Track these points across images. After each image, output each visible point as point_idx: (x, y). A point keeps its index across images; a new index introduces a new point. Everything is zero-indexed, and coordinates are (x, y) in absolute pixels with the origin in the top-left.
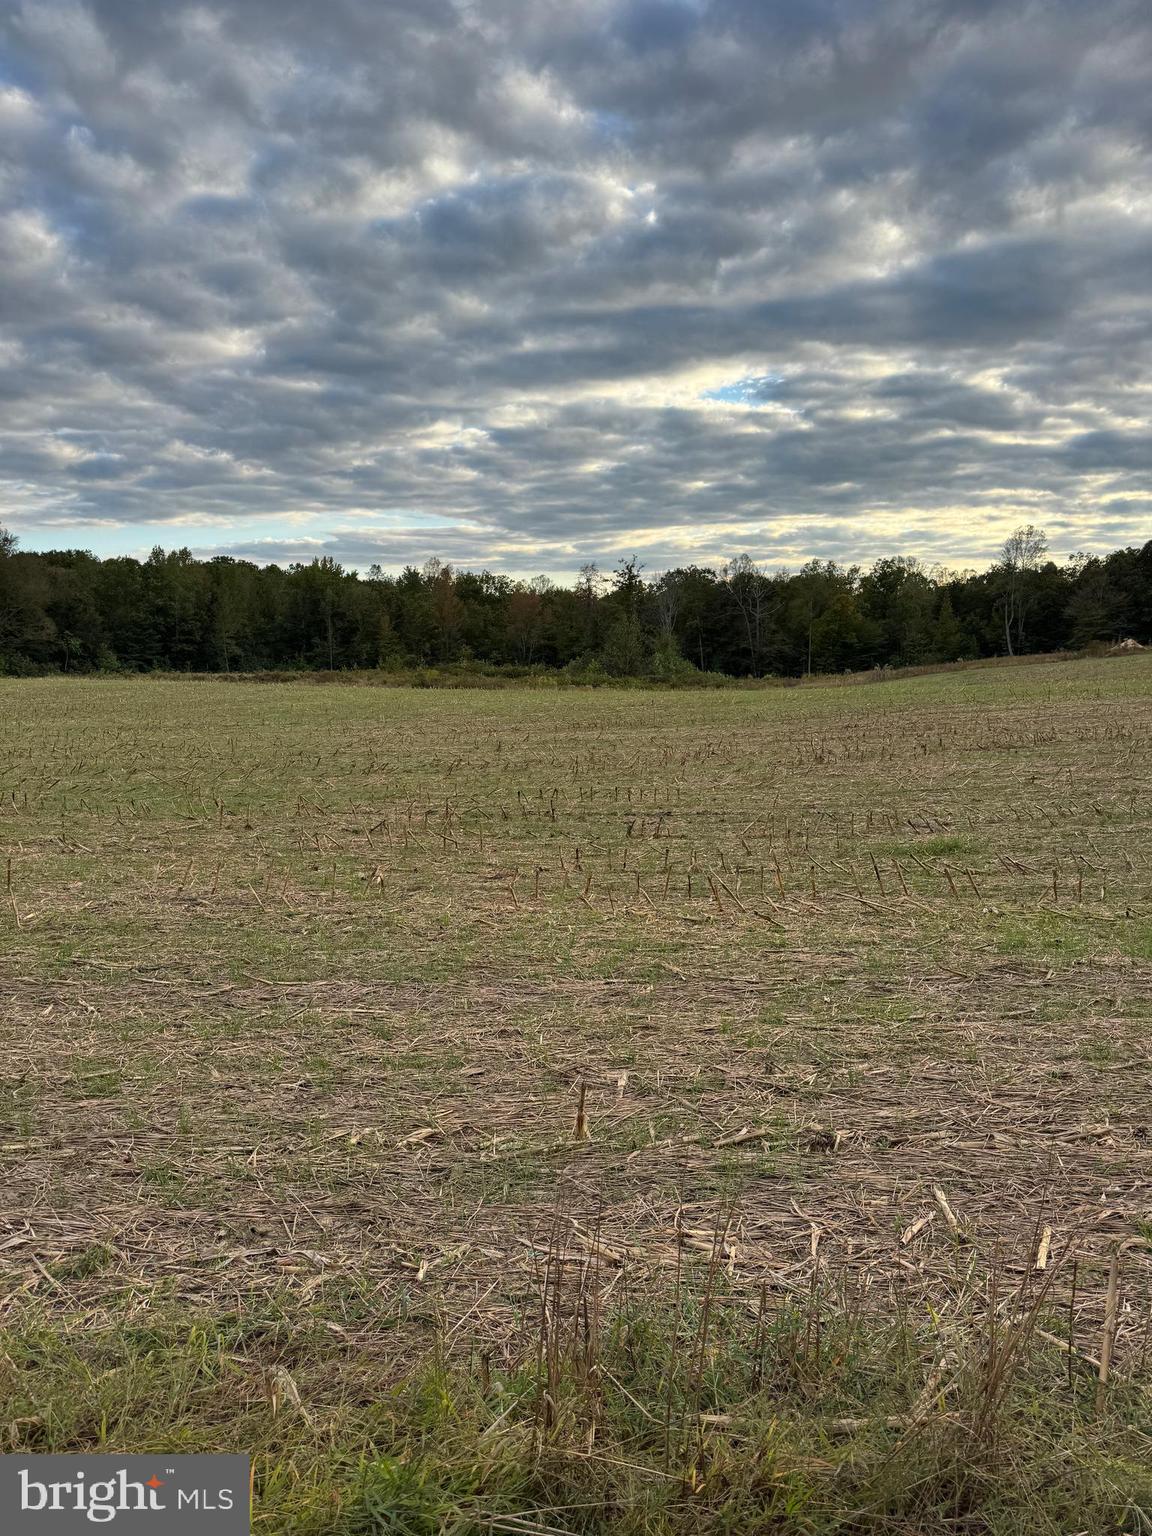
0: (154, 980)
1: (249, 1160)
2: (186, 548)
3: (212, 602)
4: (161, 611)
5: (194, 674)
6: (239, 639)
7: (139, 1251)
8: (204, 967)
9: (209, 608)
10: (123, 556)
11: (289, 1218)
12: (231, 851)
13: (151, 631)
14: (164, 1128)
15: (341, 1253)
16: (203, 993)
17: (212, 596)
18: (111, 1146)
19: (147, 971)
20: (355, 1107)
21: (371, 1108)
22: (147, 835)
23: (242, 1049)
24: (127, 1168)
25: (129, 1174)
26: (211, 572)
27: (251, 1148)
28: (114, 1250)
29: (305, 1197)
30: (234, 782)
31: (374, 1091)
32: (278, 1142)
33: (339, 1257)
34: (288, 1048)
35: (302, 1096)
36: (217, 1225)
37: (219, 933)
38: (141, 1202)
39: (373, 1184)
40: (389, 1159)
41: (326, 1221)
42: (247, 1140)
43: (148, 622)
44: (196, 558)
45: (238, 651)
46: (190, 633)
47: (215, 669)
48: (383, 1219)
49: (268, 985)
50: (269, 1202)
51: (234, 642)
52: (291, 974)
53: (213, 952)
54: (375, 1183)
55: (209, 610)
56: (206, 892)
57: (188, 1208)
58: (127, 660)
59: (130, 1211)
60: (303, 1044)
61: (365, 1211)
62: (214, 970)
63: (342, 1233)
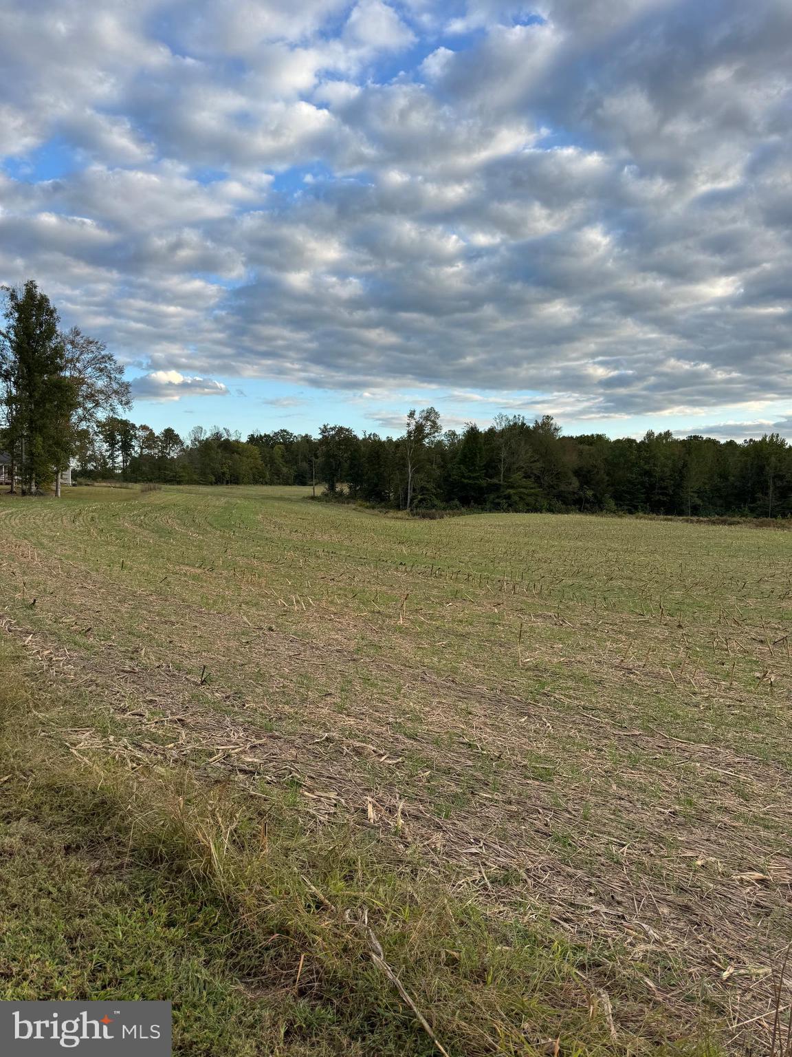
0: (591, 716)
1: (621, 850)
2: (668, 431)
3: (683, 468)
4: (648, 473)
5: (665, 517)
6: (699, 493)
7: (539, 883)
8: (625, 715)
9: (681, 473)
10: (626, 437)
11: (639, 899)
12: (664, 641)
13: (639, 486)
14: (573, 812)
15: (670, 936)
16: (621, 733)
17: (684, 463)
18: (539, 813)
19: (587, 709)
20: (707, 840)
21: (719, 844)
22: (610, 622)
23: (637, 776)
24: (544, 829)
25: (545, 834)
26: (685, 446)
27: (624, 843)
28: (525, 876)
29: (654, 889)
30: (678, 594)
31: (725, 834)
32: (644, 845)
33: (668, 938)
34: (669, 785)
35: (669, 820)
36: (590, 885)
37: (640, 695)
38: (548, 853)
39: (706, 898)
40: (724, 885)
41: (665, 910)
42: (623, 836)
43: (637, 481)
44: (675, 437)
45: (699, 502)
46: (666, 488)
47: (681, 513)
48: (707, 925)
49: (666, 738)
50: (628, 883)
51: (696, 495)
52: (684, 734)
53: (633, 707)
54: (708, 898)
55: (681, 472)
56: (639, 666)
57: (575, 868)
58: (621, 505)
59: (541, 856)
60: (680, 785)
61: (694, 914)
62: (631, 719)
63: (674, 923)
